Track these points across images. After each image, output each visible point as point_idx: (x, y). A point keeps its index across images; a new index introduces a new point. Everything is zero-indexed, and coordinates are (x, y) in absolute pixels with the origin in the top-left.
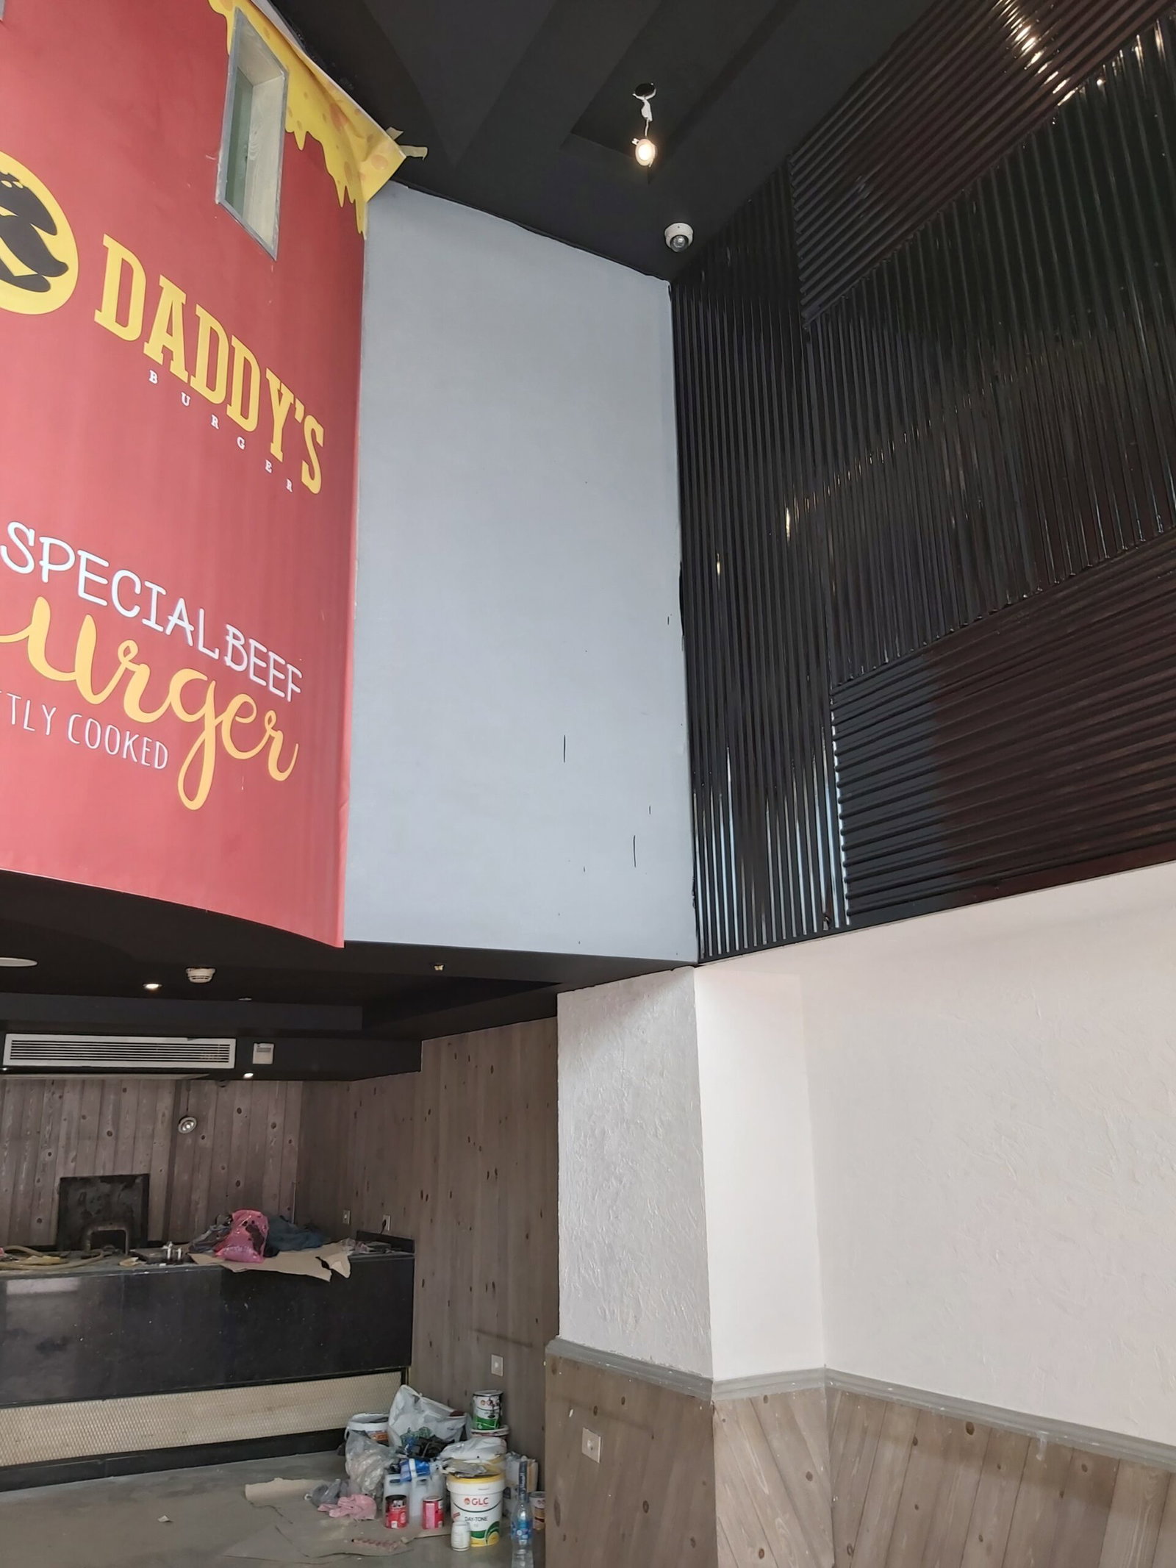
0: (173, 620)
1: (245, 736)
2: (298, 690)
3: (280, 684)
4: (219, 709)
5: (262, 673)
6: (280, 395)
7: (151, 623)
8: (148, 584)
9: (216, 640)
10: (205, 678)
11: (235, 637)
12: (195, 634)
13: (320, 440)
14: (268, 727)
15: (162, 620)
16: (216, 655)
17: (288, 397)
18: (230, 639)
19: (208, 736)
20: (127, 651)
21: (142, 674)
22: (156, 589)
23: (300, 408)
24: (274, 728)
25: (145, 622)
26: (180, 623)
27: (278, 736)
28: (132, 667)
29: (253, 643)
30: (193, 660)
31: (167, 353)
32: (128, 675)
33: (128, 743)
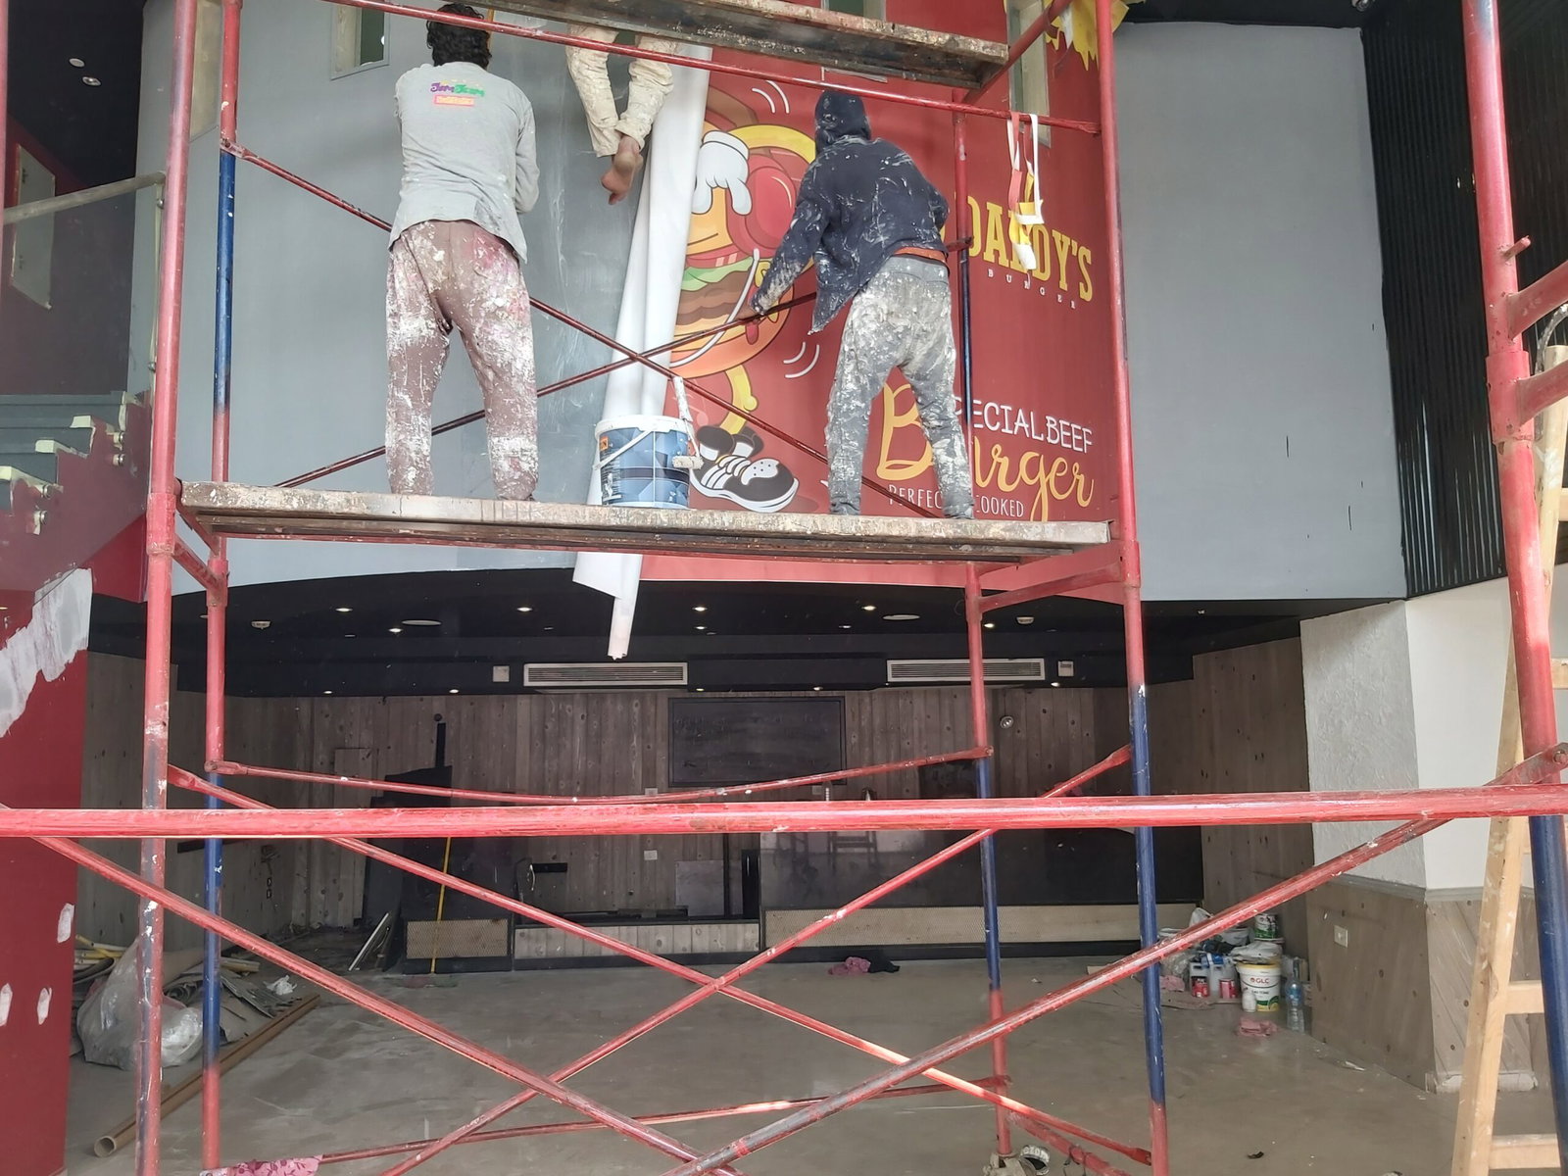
0: (1018, 424)
1: (1063, 483)
2: (1090, 443)
3: (1080, 443)
4: (1047, 472)
5: (1069, 439)
6: (1062, 243)
7: (1006, 430)
8: (1002, 407)
9: (1042, 428)
10: (1037, 455)
11: (1052, 422)
12: (1030, 429)
13: (1089, 261)
14: (1075, 474)
15: (1012, 427)
16: (1042, 439)
17: (1067, 240)
18: (1049, 425)
19: (1043, 490)
20: (996, 451)
21: (1005, 462)
22: (1007, 408)
23: (1075, 244)
24: (1079, 474)
25: (1003, 430)
26: (1021, 425)
27: (1082, 478)
28: (1000, 460)
29: (1062, 422)
30: (1032, 445)
31: (996, 253)
32: (999, 464)
33: (1003, 505)
